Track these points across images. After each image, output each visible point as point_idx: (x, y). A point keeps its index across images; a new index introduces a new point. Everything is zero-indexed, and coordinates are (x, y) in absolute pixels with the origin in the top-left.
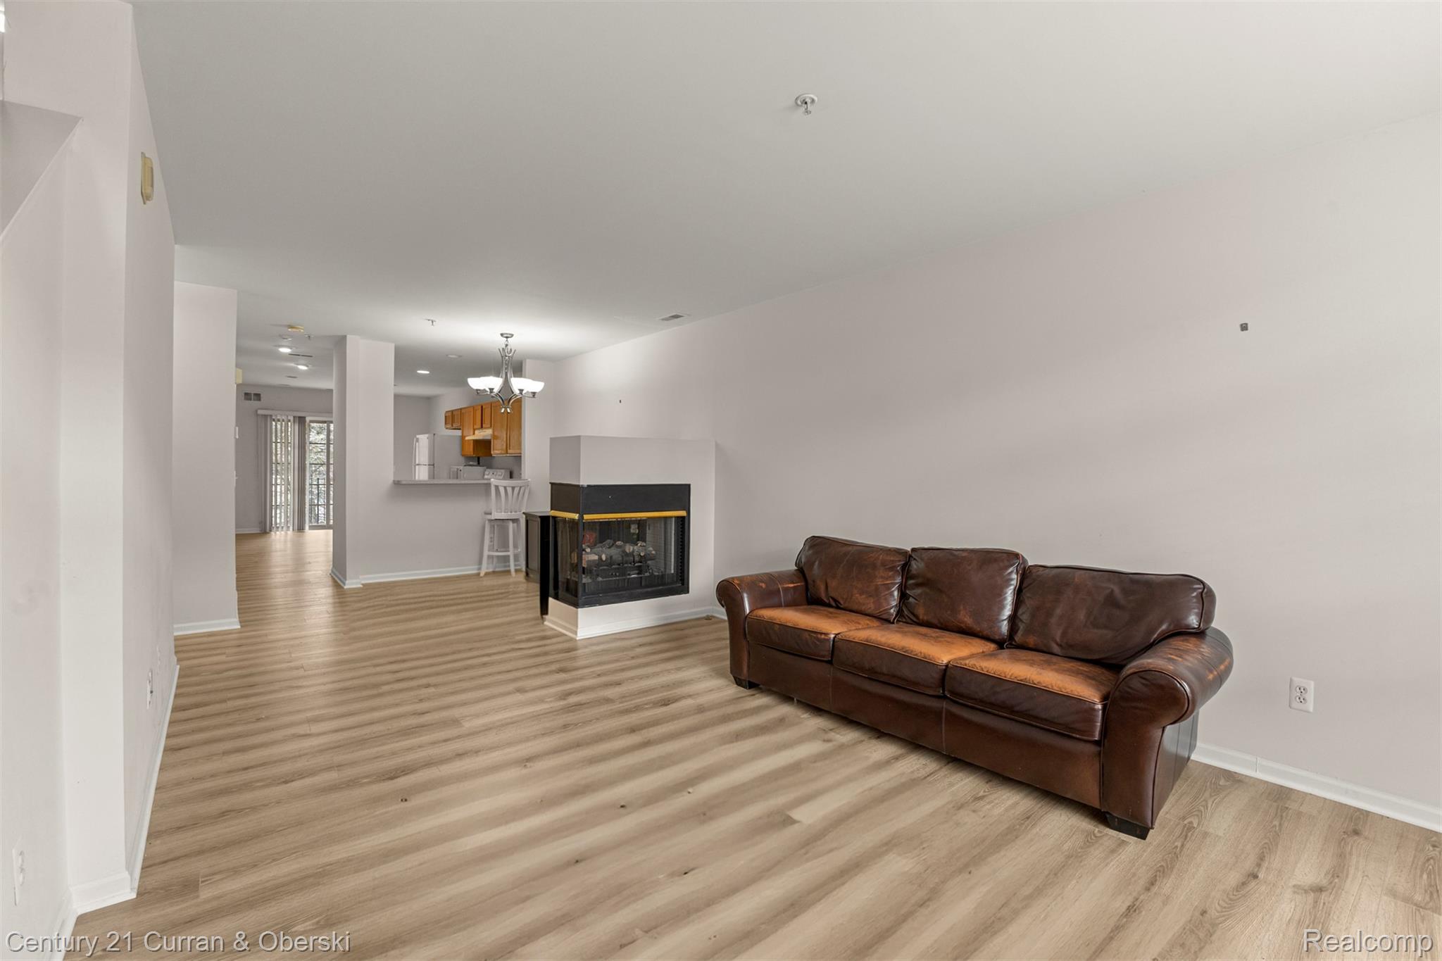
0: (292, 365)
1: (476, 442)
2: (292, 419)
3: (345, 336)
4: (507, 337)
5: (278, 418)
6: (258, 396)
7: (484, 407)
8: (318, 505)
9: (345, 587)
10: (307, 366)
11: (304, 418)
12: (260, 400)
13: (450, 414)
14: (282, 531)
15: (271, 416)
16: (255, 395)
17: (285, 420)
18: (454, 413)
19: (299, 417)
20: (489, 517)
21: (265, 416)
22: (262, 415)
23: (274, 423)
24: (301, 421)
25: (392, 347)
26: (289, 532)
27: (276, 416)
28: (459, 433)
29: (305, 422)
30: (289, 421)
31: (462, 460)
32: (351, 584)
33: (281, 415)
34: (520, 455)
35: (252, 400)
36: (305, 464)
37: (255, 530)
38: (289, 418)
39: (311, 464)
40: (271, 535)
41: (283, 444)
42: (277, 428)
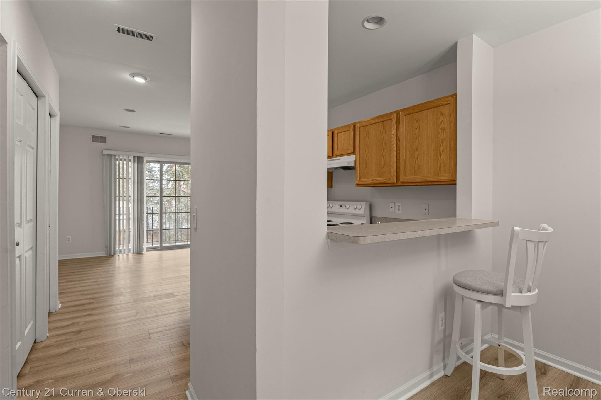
0: (127, 76)
2: (132, 158)
5: (121, 158)
6: (103, 139)
10: (146, 79)
11: (142, 158)
12: (105, 142)
14: (124, 253)
15: (115, 156)
16: (101, 137)
17: (127, 159)
19: (138, 157)
21: (110, 156)
22: (107, 155)
23: (117, 162)
24: (139, 160)
26: (130, 254)
27: (119, 156)
29: (142, 162)
30: (130, 161)
33: (123, 155)
34: (453, 183)
35: (98, 142)
36: (143, 197)
37: (102, 254)
38: (130, 158)
39: (147, 196)
40: (115, 259)
41: (125, 180)
42: (121, 165)
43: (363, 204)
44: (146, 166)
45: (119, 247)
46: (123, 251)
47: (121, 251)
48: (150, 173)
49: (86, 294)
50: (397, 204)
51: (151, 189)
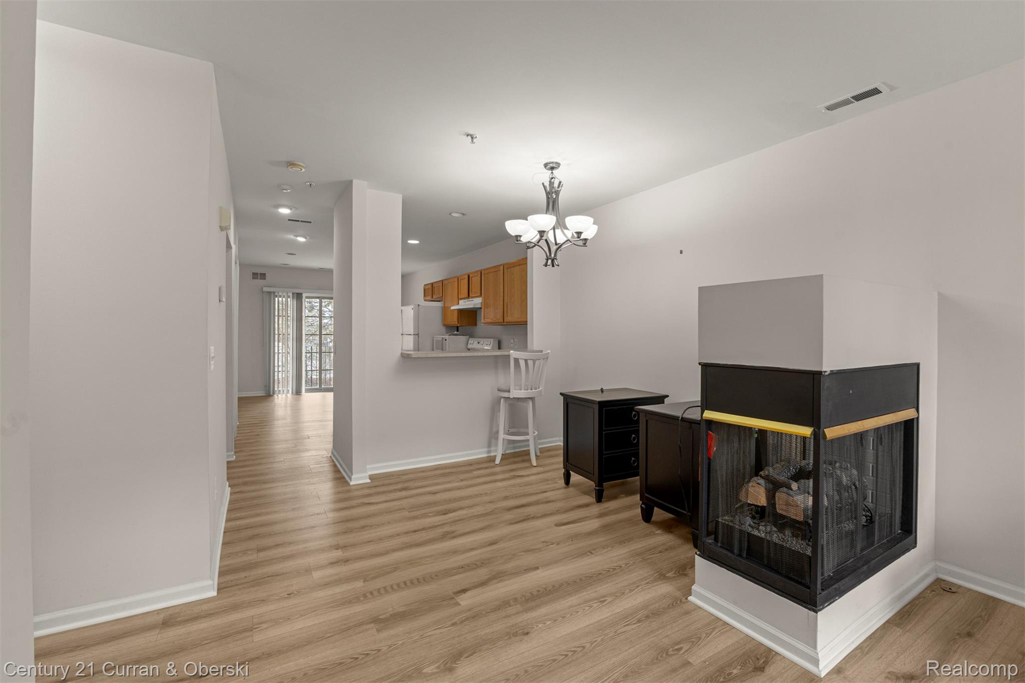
0: (292, 237)
1: (461, 312)
2: (291, 295)
3: (351, 182)
4: (552, 168)
5: (280, 294)
6: (263, 276)
7: (470, 276)
8: (312, 371)
9: (352, 483)
10: (306, 238)
11: (302, 294)
12: (265, 279)
13: (430, 286)
14: (283, 393)
15: (274, 292)
16: (261, 274)
17: (286, 296)
18: (434, 285)
19: (297, 294)
20: (506, 395)
21: (270, 293)
22: (267, 292)
23: (276, 299)
24: (298, 297)
25: (399, 198)
26: (288, 395)
27: (278, 293)
28: (439, 304)
29: (302, 298)
30: (289, 297)
31: (443, 329)
32: (359, 478)
33: (282, 292)
34: (525, 323)
35: (258, 279)
36: (302, 335)
37: (261, 393)
38: (289, 295)
39: (306, 335)
40: (274, 398)
41: (284, 317)
42: (279, 301)
43: (492, 340)
44: (306, 303)
45: (278, 387)
46: (281, 391)
47: (279, 391)
48: (309, 304)
49: (256, 419)
50: (516, 340)
51: (310, 326)
